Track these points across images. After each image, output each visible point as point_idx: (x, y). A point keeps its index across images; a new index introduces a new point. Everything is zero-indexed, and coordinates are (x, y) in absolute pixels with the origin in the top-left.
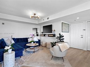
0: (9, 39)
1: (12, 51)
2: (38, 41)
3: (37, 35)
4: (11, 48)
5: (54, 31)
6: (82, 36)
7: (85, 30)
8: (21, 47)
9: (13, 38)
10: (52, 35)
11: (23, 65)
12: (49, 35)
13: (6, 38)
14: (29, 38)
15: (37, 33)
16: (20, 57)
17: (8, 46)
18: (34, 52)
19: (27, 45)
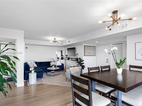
0: (32, 63)
1: (34, 72)
2: (61, 65)
3: (62, 58)
4: (33, 70)
5: (77, 54)
6: (107, 60)
7: (110, 53)
8: (42, 70)
9: (35, 62)
10: (75, 59)
11: (42, 83)
12: (73, 59)
13: (29, 62)
14: (51, 62)
15: (62, 56)
16: (40, 78)
17: (32, 68)
18: (54, 75)
19: (48, 69)
